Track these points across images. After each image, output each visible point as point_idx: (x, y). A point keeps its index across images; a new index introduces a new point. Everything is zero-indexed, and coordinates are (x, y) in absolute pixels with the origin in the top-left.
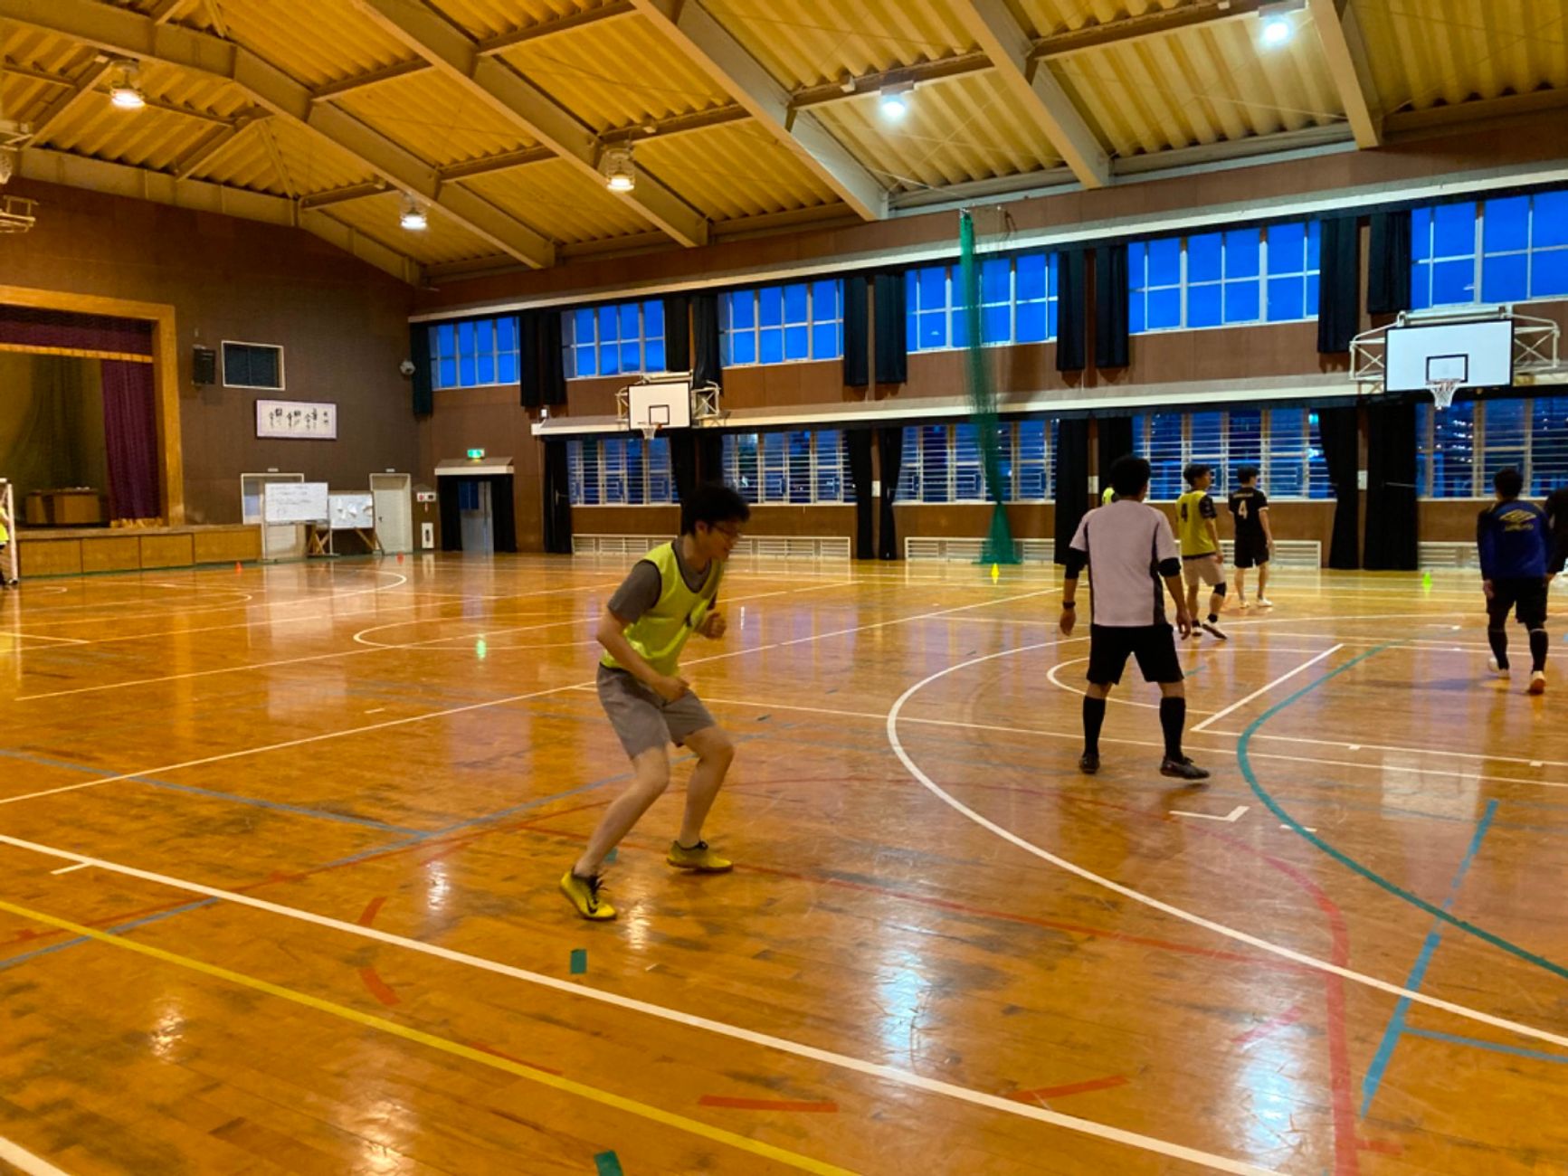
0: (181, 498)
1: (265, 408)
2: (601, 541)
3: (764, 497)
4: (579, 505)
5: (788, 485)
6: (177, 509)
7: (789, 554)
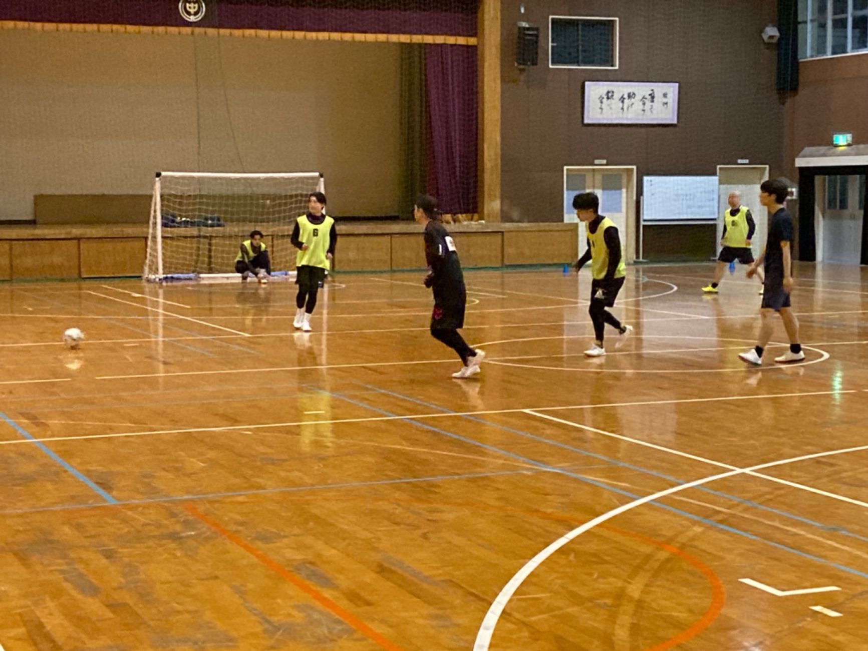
0: (498, 193)
1: (594, 91)
6: (493, 205)
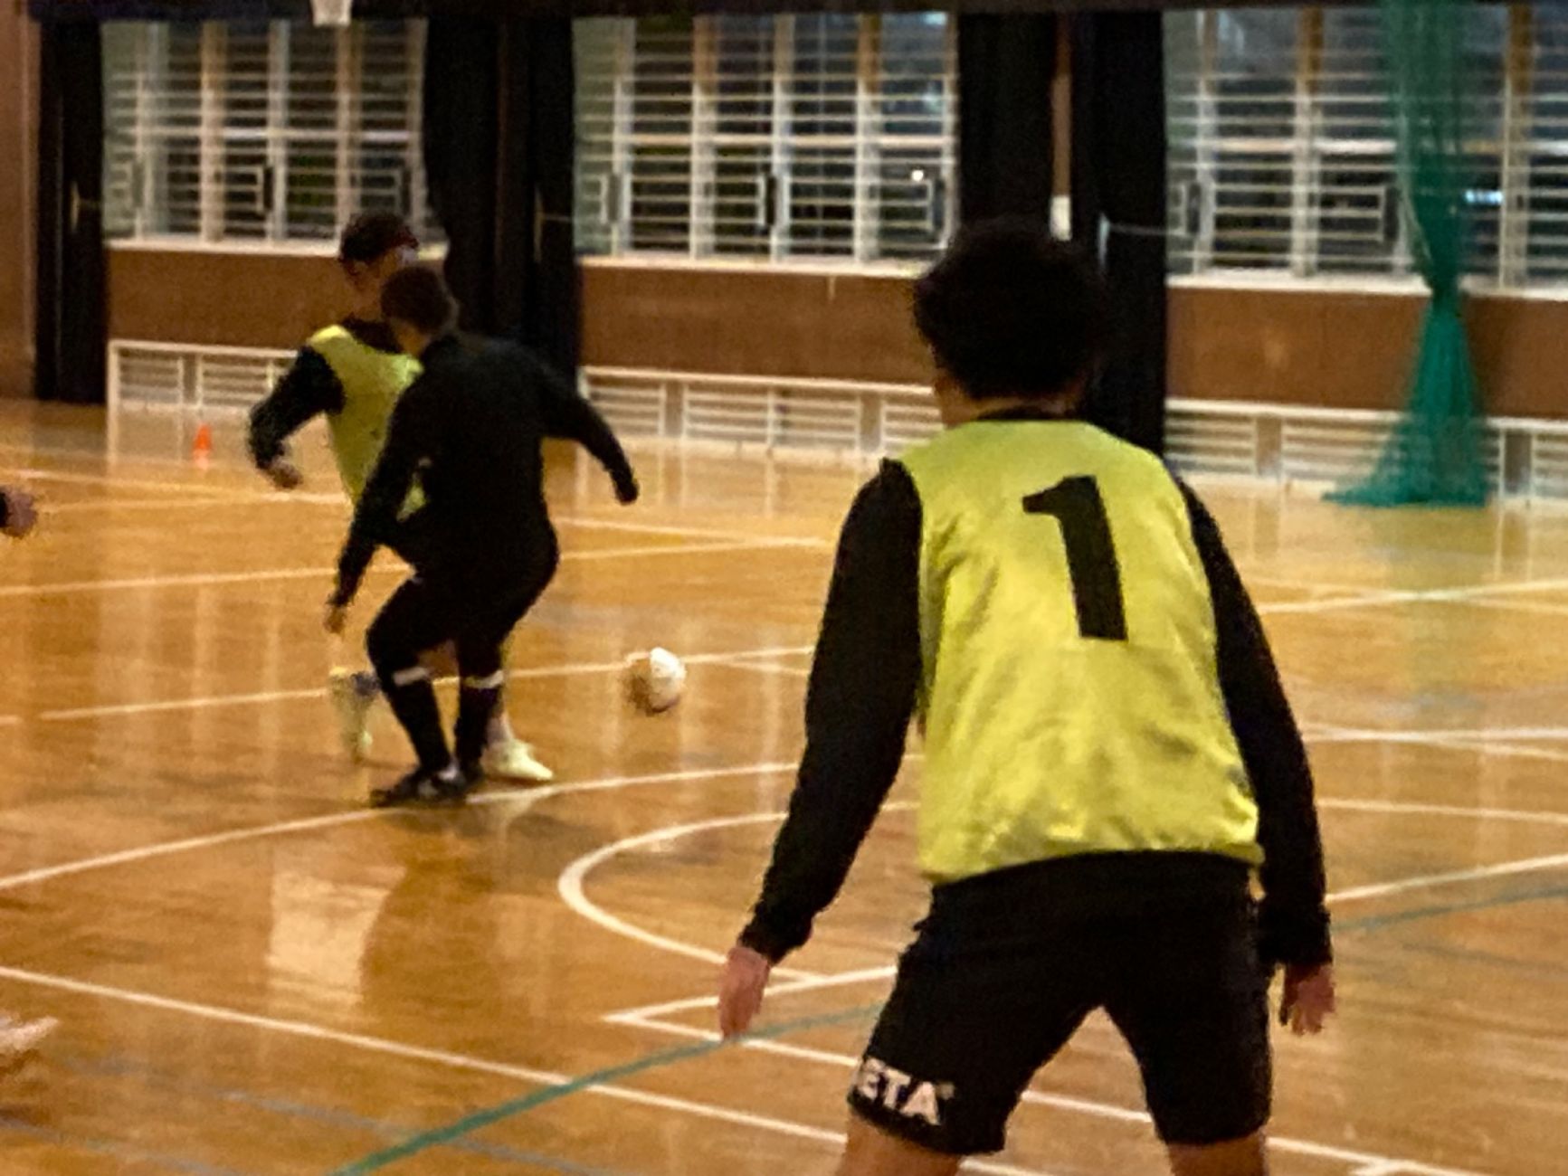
2: (201, 368)
3: (711, 239)
4: (137, 243)
5: (785, 201)
7: (782, 440)
